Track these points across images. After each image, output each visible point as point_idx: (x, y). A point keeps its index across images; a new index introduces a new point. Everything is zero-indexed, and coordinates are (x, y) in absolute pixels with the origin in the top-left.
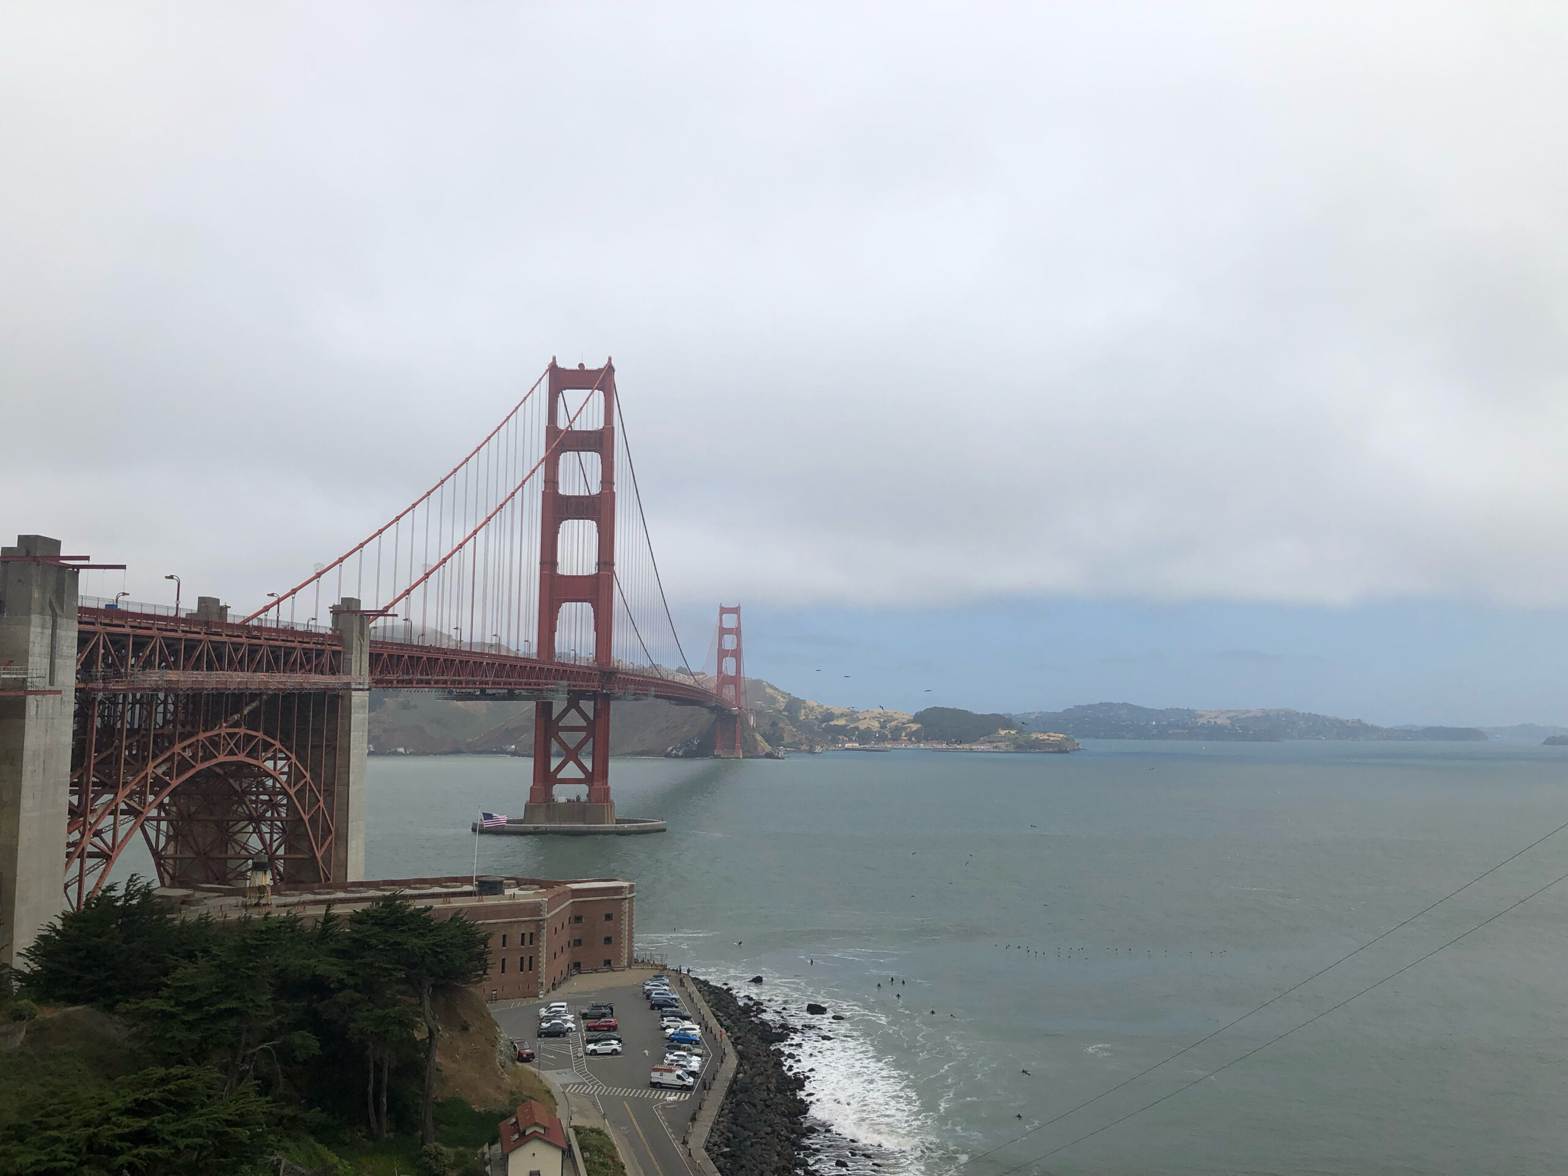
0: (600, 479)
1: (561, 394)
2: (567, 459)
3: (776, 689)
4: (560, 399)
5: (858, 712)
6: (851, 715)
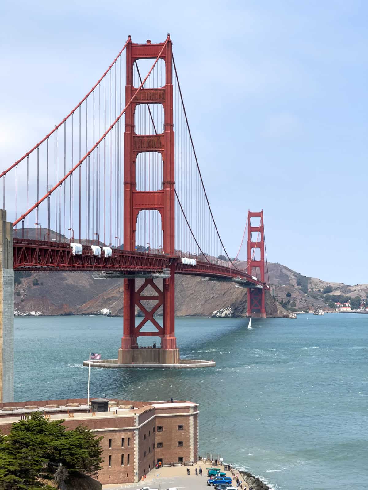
0: (163, 123)
1: (135, 62)
2: (141, 110)
3: (289, 270)
4: (135, 66)
5: (350, 286)
6: (345, 288)
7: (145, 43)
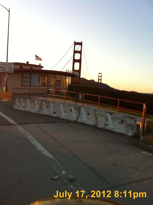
0: (80, 57)
1: (75, 45)
7: (77, 42)
